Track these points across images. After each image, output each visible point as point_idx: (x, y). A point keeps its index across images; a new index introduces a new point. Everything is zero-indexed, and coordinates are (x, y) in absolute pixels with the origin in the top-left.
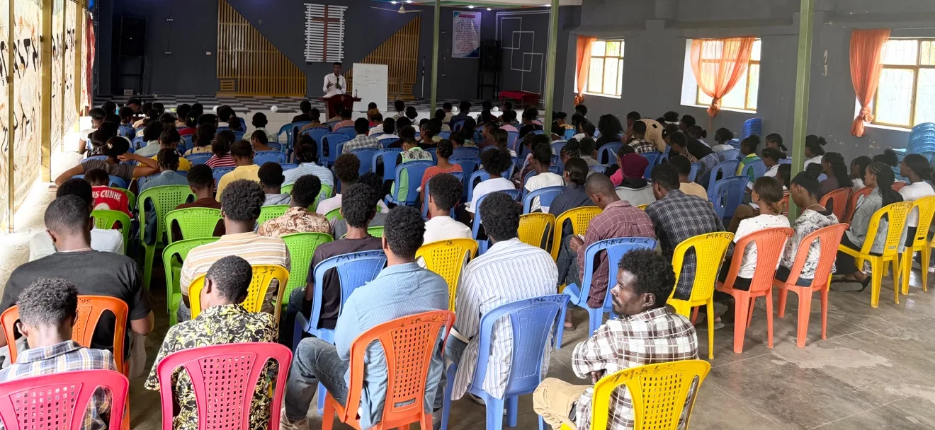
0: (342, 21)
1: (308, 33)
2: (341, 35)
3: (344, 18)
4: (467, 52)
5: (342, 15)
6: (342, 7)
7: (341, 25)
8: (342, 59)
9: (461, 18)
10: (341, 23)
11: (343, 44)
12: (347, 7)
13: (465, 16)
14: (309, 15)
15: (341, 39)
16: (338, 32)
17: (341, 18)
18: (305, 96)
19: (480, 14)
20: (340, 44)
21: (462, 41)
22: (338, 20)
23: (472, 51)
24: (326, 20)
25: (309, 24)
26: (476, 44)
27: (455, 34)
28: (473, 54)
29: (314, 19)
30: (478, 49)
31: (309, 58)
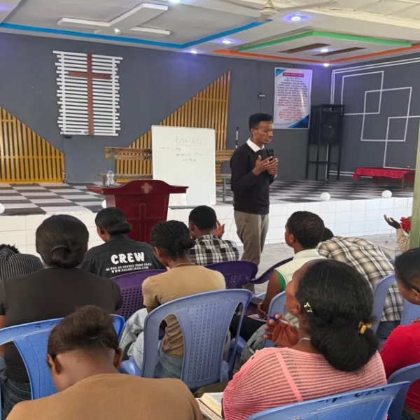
0: (114, 77)
1: (62, 93)
2: (115, 97)
3: (118, 73)
4: (293, 122)
5: (114, 69)
6: (114, 58)
7: (114, 84)
8: (117, 131)
9: (285, 77)
10: (113, 80)
11: (118, 111)
12: (121, 58)
13: (291, 75)
14: (62, 68)
15: (114, 103)
16: (109, 94)
17: (114, 73)
18: (64, 182)
19: (310, 72)
20: (114, 110)
21: (286, 107)
22: (108, 77)
23: (299, 120)
24: (90, 75)
25: (63, 81)
26: (305, 111)
27: (277, 98)
28: (302, 124)
29: (71, 73)
30: (308, 117)
31: (65, 130)
